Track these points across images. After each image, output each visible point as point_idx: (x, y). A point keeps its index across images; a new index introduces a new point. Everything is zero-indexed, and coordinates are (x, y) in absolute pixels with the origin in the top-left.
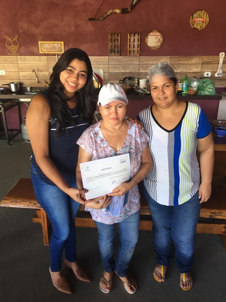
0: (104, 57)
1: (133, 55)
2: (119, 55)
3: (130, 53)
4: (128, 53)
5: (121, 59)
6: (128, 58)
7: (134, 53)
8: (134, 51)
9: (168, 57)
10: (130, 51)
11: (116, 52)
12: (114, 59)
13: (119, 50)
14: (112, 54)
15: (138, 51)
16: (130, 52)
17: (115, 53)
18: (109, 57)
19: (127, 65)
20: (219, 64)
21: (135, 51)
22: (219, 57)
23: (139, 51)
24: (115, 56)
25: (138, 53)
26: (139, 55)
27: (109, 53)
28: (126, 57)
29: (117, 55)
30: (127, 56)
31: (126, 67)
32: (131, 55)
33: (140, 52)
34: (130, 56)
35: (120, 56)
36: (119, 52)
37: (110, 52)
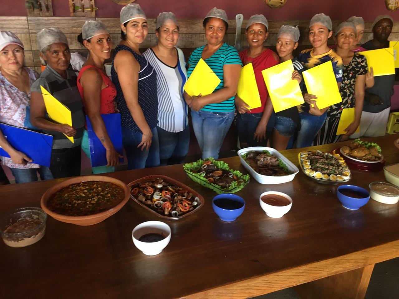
0: (17, 18)
1: (83, 14)
2: (52, 14)
3: (74, 11)
4: (71, 10)
5: (56, 22)
6: (72, 20)
7: (83, 11)
8: (83, 7)
9: (152, 21)
10: (74, 5)
11: (44, 8)
12: (42, 22)
13: (50, 3)
14: (35, 11)
15: (92, 6)
16: (76, 9)
17: (41, 10)
18: (29, 18)
19: (72, 35)
20: (236, 34)
21: (85, 7)
22: (236, 21)
23: (94, 6)
24: (41, 15)
25: (92, 11)
26: (95, 14)
27: (28, 10)
28: (66, 18)
29: (47, 14)
30: (70, 16)
31: (71, 38)
32: (77, 14)
33: (95, 9)
34: (76, 17)
35: (54, 15)
36: (49, 7)
37: (30, 8)
